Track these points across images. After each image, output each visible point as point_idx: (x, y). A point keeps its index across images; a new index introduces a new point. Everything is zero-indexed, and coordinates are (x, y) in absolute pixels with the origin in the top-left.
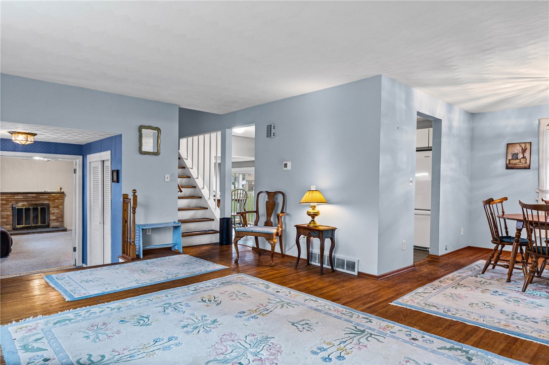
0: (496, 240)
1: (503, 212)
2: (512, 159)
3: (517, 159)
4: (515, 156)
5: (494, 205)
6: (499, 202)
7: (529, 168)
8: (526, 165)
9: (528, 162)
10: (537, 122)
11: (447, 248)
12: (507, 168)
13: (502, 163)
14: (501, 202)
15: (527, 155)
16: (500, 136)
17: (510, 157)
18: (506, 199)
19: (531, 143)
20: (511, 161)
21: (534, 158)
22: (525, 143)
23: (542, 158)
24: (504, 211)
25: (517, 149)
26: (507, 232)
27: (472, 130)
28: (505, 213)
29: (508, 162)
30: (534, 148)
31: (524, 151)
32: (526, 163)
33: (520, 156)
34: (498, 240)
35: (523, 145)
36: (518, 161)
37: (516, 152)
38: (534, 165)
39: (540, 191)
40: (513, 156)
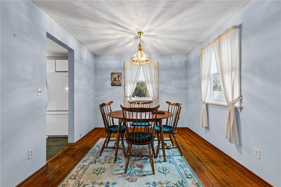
0: (108, 131)
1: (111, 111)
2: (114, 81)
3: (116, 81)
4: (115, 79)
5: (106, 107)
6: (109, 104)
7: (120, 85)
8: (120, 84)
9: (120, 82)
10: (123, 63)
11: (81, 135)
12: (112, 85)
13: (109, 83)
14: (110, 104)
15: (120, 79)
16: (108, 69)
17: (113, 80)
18: (112, 102)
19: (121, 73)
20: (114, 82)
21: (123, 80)
22: (119, 73)
23: (126, 81)
24: (111, 109)
25: (116, 76)
26: (113, 123)
27: (95, 64)
28: (112, 111)
29: (112, 82)
30: (123, 75)
31: (118, 77)
32: (119, 83)
33: (117, 79)
34: (109, 131)
35: (118, 74)
36: (116, 82)
37: (115, 77)
38: (123, 84)
39: (126, 97)
40: (114, 79)
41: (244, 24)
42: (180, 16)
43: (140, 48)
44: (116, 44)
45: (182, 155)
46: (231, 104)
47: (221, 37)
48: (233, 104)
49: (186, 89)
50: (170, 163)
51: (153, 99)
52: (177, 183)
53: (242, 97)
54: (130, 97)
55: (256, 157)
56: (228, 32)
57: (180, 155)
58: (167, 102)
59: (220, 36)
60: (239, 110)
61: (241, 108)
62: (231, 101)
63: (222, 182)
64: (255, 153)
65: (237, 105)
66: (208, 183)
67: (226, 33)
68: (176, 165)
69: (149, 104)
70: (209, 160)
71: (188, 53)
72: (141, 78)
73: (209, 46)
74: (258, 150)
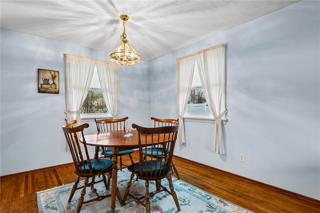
2: (43, 84)
3: (48, 84)
4: (46, 81)
7: (58, 93)
8: (56, 90)
9: (57, 88)
12: (40, 91)
13: (33, 87)
15: (56, 81)
17: (42, 82)
19: (58, 72)
20: (43, 86)
21: (62, 85)
22: (54, 71)
25: (48, 76)
29: (40, 86)
30: (62, 76)
31: (54, 78)
33: (51, 82)
35: (53, 73)
36: (49, 86)
37: (47, 78)
38: (62, 91)
39: (68, 112)
40: (44, 81)
41: (229, 45)
42: (186, 16)
43: (125, 39)
44: (66, 20)
45: (179, 179)
46: (218, 118)
47: (207, 51)
48: (220, 117)
49: (149, 102)
50: (179, 192)
51: (112, 115)
52: (207, 209)
53: (227, 111)
54: (78, 113)
55: (241, 161)
56: (216, 48)
57: (177, 180)
58: (152, 119)
59: (205, 50)
60: (224, 123)
61: (227, 121)
62: (218, 114)
63: (229, 191)
64: (240, 158)
65: (223, 118)
66: (224, 196)
67: (213, 49)
68: (185, 191)
69: (123, 123)
70: (203, 176)
71: (151, 60)
72: (95, 84)
73: (190, 57)
74: (243, 155)
